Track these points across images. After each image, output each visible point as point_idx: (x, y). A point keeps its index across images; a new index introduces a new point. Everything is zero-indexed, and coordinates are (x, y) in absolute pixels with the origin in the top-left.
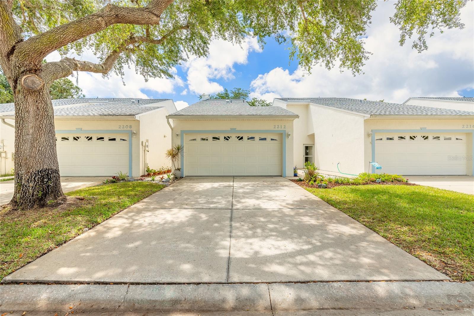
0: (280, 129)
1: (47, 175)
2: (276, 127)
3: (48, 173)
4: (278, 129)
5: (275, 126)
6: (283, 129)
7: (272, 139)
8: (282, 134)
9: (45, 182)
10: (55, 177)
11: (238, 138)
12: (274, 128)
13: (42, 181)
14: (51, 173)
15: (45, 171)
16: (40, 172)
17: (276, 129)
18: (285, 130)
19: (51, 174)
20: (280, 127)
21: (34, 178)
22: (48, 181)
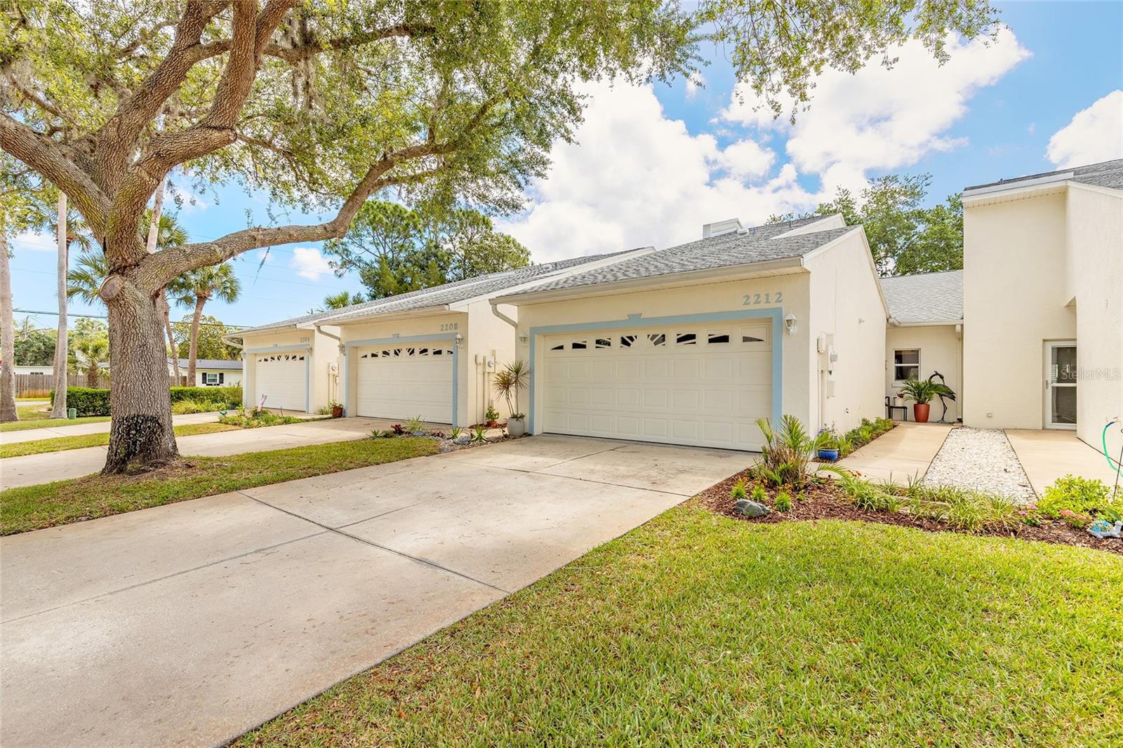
0: (763, 306)
1: (136, 425)
2: (753, 300)
3: (137, 421)
4: (758, 306)
5: (748, 297)
6: (773, 305)
7: (746, 339)
8: (770, 320)
9: (131, 436)
10: (149, 427)
11: (652, 339)
12: (745, 304)
13: (128, 434)
14: (142, 422)
15: (132, 419)
16: (126, 420)
17: (752, 307)
18: (781, 308)
19: (142, 424)
20: (763, 298)
21: (118, 429)
22: (135, 435)
